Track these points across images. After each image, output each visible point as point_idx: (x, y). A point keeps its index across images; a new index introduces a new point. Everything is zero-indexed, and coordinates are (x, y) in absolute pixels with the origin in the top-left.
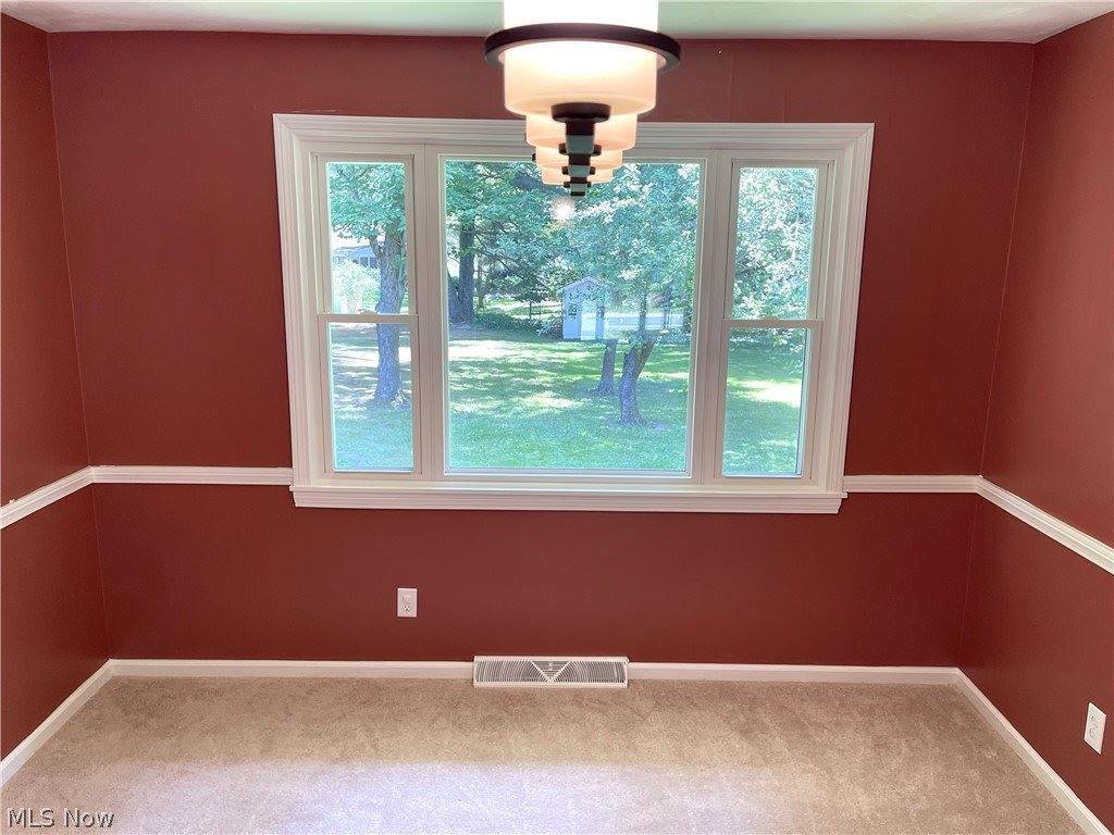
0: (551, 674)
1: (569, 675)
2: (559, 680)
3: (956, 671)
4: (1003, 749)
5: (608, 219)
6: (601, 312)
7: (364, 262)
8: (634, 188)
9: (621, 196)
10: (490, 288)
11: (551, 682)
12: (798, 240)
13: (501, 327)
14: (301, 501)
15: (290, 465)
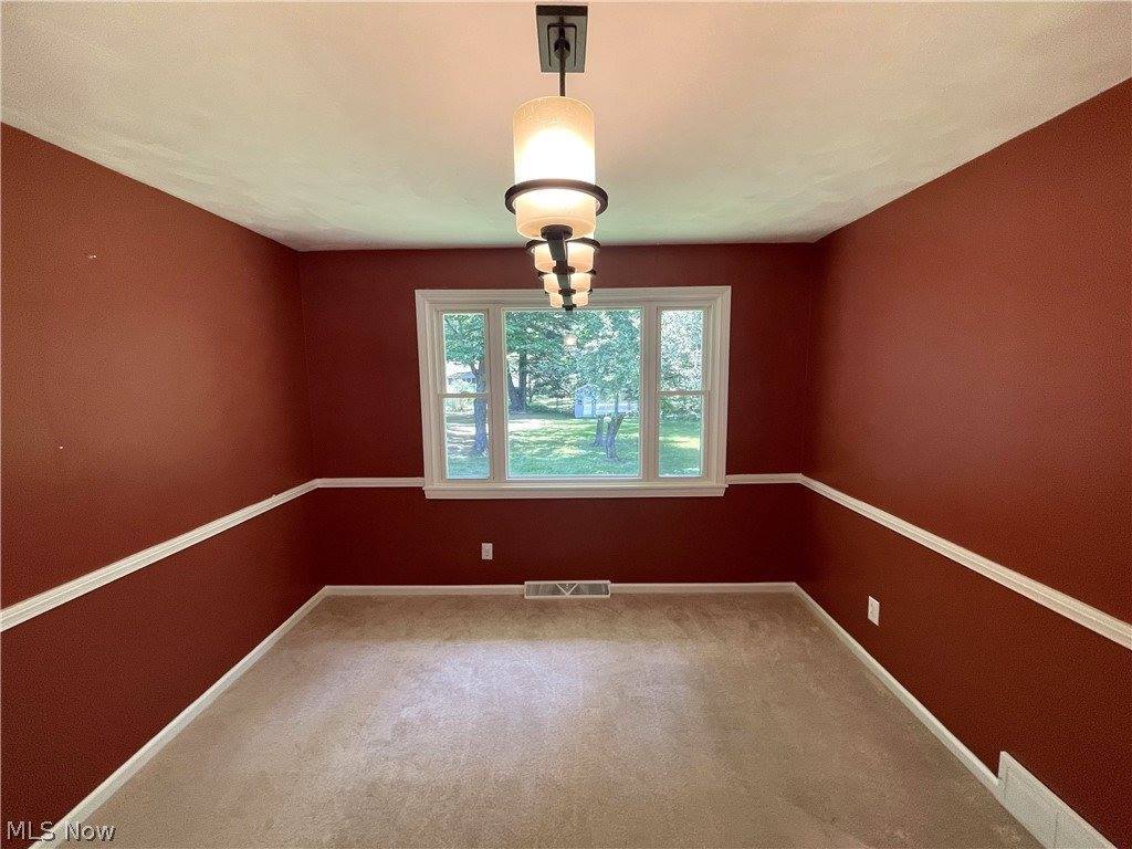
0: (568, 591)
1: (577, 591)
2: (572, 594)
3: (794, 584)
4: (823, 626)
5: (596, 350)
6: (594, 402)
7: (469, 380)
8: (609, 333)
9: (603, 337)
10: (536, 391)
11: (568, 595)
12: (696, 358)
13: (541, 412)
14: (429, 496)
15: (422, 475)
